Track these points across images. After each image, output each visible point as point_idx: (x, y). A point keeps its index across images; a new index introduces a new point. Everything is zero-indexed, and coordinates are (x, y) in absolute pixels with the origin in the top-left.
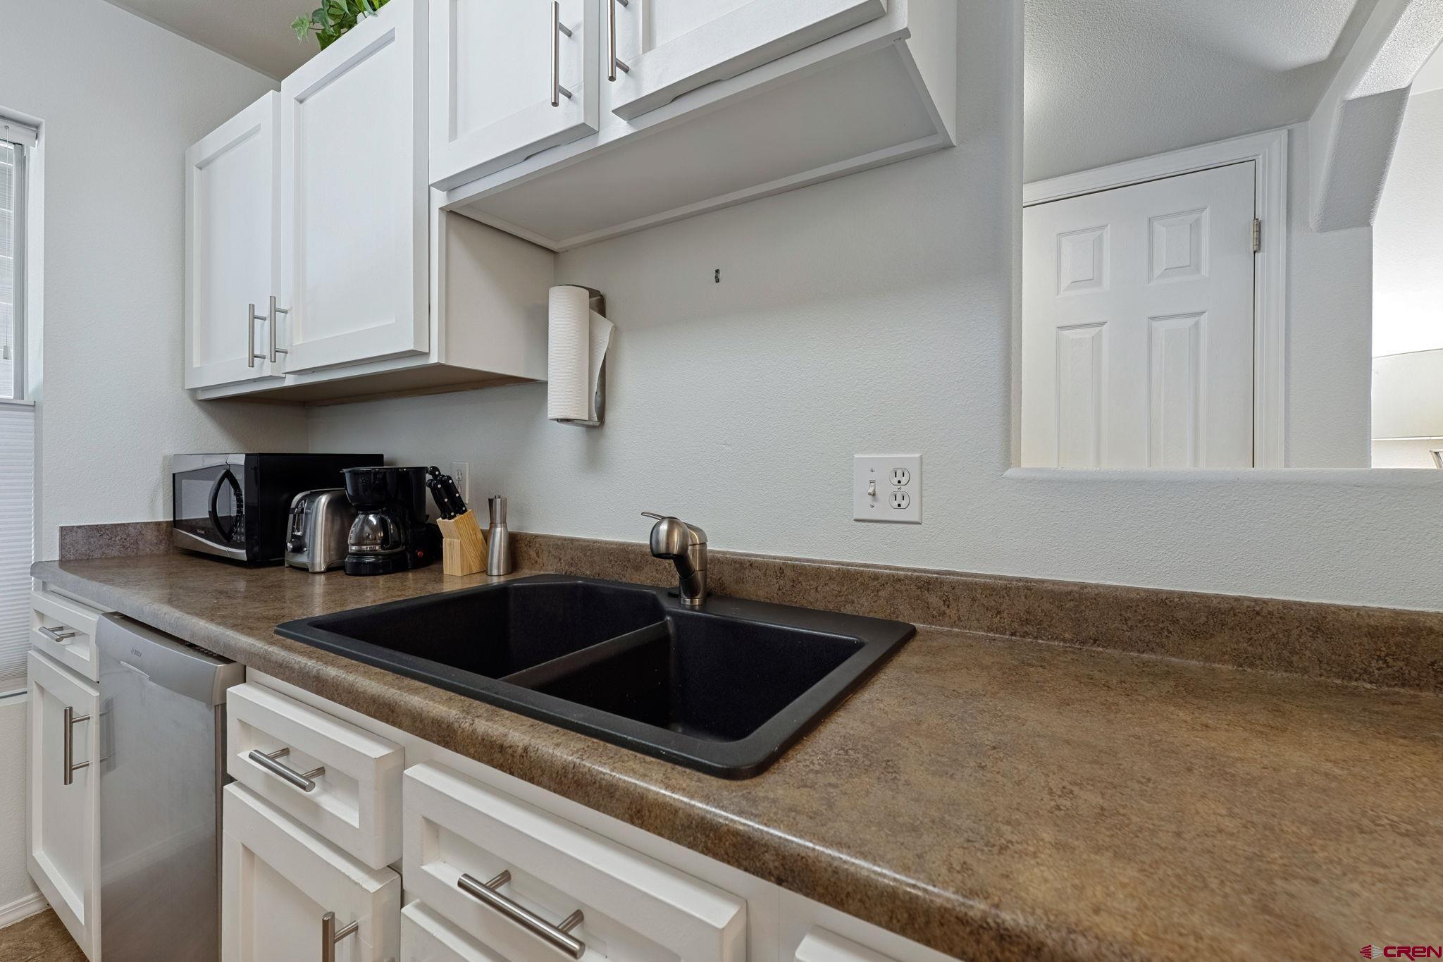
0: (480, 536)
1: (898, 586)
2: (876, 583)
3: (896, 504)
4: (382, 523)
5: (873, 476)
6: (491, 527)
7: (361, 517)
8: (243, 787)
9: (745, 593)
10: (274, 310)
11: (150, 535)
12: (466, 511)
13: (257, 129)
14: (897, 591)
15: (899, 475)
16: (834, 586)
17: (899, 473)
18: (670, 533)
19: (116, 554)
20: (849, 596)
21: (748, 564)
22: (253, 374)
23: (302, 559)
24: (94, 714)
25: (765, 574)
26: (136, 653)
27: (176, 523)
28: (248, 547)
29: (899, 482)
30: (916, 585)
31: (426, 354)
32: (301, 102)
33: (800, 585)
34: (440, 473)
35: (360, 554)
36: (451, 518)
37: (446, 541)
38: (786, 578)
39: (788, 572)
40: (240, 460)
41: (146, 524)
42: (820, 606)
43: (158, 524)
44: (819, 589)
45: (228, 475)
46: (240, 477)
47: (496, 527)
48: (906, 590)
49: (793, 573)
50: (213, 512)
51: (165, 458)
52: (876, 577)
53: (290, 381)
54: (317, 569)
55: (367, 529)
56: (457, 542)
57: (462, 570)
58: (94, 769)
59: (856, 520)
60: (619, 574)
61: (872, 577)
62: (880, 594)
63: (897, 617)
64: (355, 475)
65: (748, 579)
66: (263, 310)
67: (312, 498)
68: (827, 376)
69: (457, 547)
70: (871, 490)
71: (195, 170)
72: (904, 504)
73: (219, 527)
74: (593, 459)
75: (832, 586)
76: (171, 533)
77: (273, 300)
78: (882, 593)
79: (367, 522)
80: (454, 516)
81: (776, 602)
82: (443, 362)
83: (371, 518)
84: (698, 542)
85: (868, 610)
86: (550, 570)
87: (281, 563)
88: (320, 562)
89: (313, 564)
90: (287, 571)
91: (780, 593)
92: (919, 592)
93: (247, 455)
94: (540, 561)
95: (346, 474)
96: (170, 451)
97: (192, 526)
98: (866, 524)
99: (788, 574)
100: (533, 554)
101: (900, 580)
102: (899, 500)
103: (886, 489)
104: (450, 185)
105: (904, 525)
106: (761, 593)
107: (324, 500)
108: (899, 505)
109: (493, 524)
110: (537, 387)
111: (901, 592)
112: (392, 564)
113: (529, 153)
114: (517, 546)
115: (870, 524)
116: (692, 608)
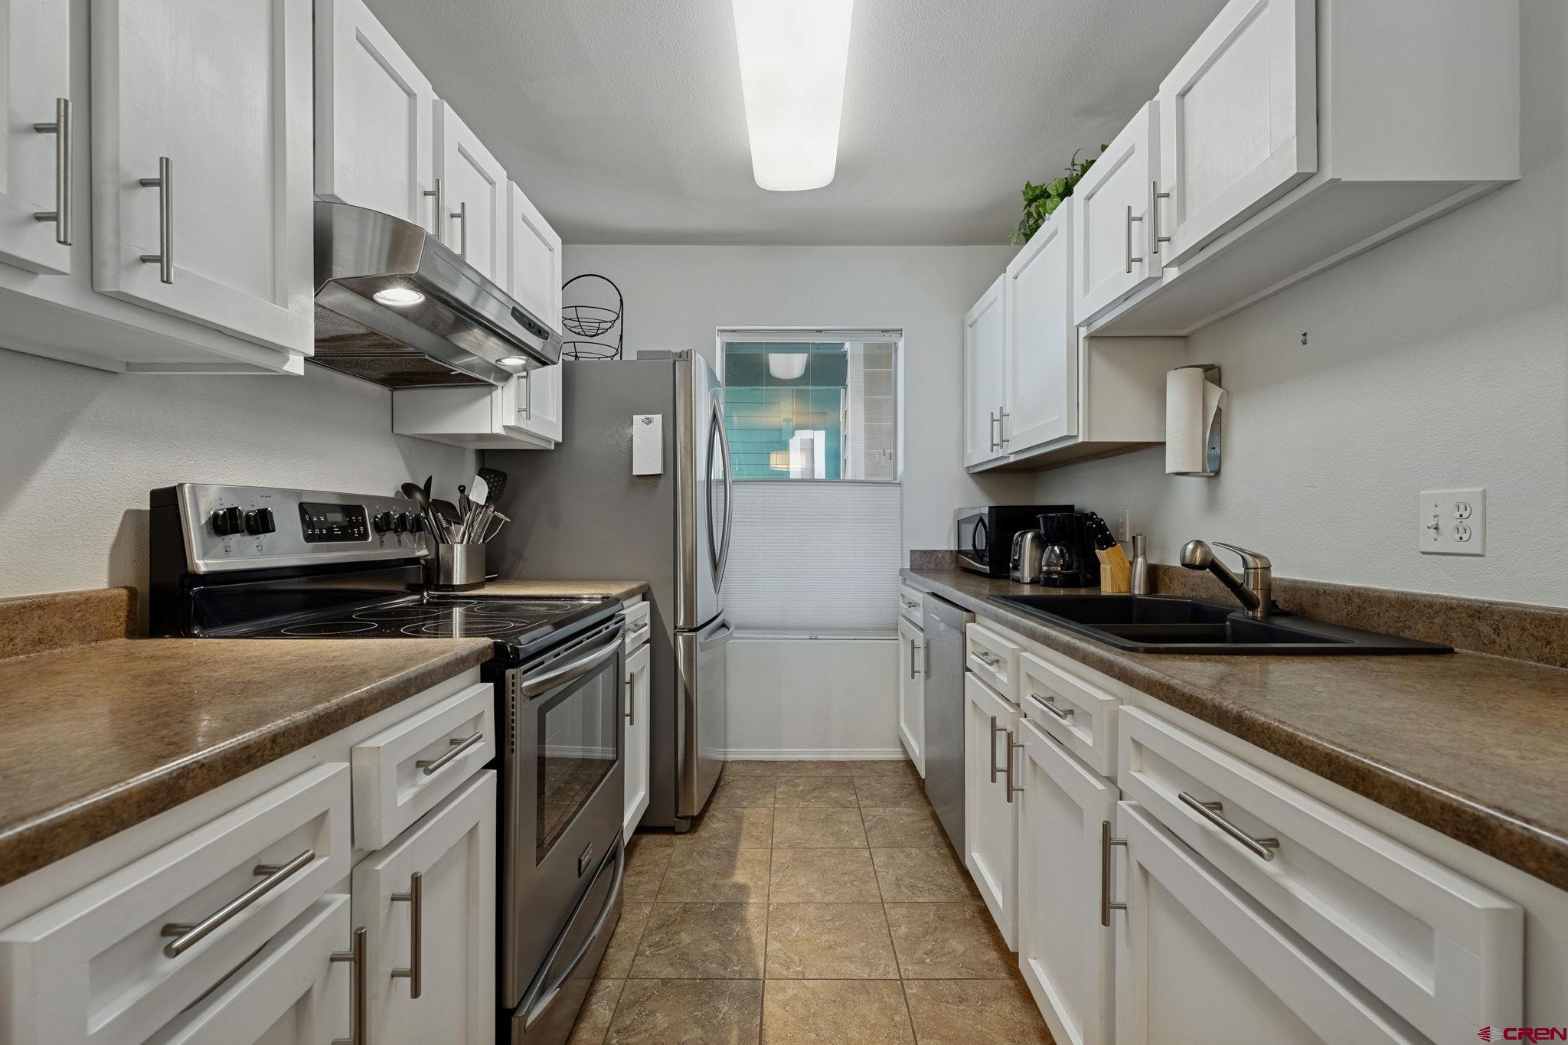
0: (1128, 565)
1: (1451, 614)
2: (1430, 610)
3: (1457, 536)
4: (1061, 551)
5: (1437, 511)
6: (1134, 558)
7: (1050, 547)
8: (975, 675)
9: (1320, 617)
10: (1002, 415)
11: (948, 558)
12: (1115, 545)
13: (995, 300)
14: (1450, 618)
15: (1462, 509)
16: (1393, 613)
17: (1462, 507)
18: (1194, 551)
19: (932, 567)
20: (1407, 622)
21: (1322, 591)
22: (993, 456)
23: (1017, 574)
24: (922, 645)
25: (1336, 600)
26: (936, 609)
27: (959, 552)
28: (990, 564)
29: (1461, 516)
30: (1467, 614)
31: (1076, 437)
32: (1016, 278)
33: (1364, 611)
34: (1097, 517)
35: (1049, 572)
36: (1104, 549)
37: (1102, 566)
38: (1353, 604)
39: (1356, 600)
40: (986, 511)
41: (946, 551)
42: (1383, 630)
43: (951, 551)
44: (1381, 615)
45: (981, 520)
46: (986, 521)
47: (1138, 557)
48: (1459, 618)
49: (1359, 600)
50: (974, 545)
51: (954, 511)
52: (1431, 605)
53: (1012, 459)
54: (1026, 581)
55: (1053, 556)
56: (1109, 567)
57: (1112, 587)
58: (922, 674)
59: (1423, 553)
60: (1226, 598)
61: (1427, 605)
62: (1434, 621)
63: (1450, 643)
64: (1045, 518)
65: (1323, 604)
66: (997, 416)
67: (1023, 535)
68: (1397, 419)
69: (1109, 571)
70: (1433, 523)
71: (969, 328)
72: (1465, 537)
73: (977, 555)
74: (1212, 503)
75: (1392, 613)
76: (957, 558)
77: (1001, 408)
78: (1436, 621)
79: (1053, 551)
80: (1107, 548)
81: (1346, 625)
82: (1086, 440)
83: (1056, 548)
84: (1259, 566)
85: (1424, 635)
86: (1178, 593)
87: (1007, 578)
88: (1027, 578)
89: (1023, 578)
90: (1011, 583)
91: (1348, 618)
92: (1470, 620)
93: (990, 507)
94: (1172, 586)
95: (1041, 519)
96: (956, 507)
97: (966, 553)
98: (1433, 556)
99: (1354, 600)
100: (1168, 581)
101: (1452, 608)
102: (1462, 536)
103: (1448, 524)
104: (1088, 322)
105: (1468, 558)
106: (1333, 617)
107: (1029, 536)
108: (1461, 538)
109: (1135, 556)
110: (1158, 447)
111: (1454, 619)
112: (1069, 581)
113: (1126, 297)
114: (1154, 574)
115: (1437, 556)
116: (1254, 618)
